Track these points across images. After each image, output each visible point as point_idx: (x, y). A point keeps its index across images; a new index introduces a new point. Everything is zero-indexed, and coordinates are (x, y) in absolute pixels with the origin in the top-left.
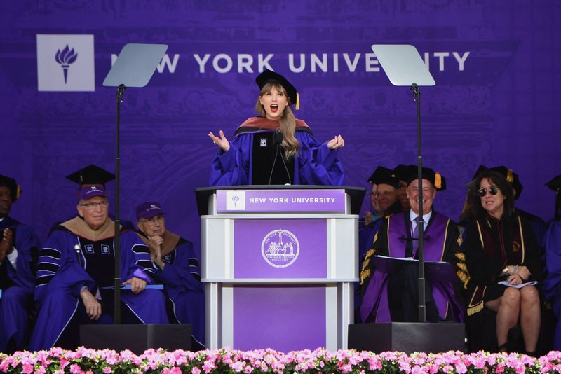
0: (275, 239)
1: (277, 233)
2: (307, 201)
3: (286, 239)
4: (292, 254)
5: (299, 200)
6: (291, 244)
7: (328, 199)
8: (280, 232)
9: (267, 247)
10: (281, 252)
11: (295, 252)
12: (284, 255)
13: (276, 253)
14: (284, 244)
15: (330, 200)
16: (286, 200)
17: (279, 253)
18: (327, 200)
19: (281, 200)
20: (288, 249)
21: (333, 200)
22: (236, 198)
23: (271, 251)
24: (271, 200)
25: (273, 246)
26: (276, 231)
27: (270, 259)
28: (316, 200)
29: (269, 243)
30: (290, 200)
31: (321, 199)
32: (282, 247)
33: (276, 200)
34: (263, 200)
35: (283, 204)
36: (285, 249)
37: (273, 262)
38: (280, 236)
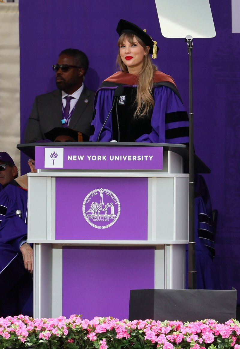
0: (96, 199)
1: (98, 192)
2: (125, 159)
3: (107, 199)
4: (113, 215)
5: (117, 158)
6: (112, 204)
7: (146, 157)
8: (101, 191)
9: (88, 207)
10: (102, 213)
11: (116, 213)
12: (105, 215)
13: (97, 214)
14: (105, 204)
15: (148, 158)
16: (104, 158)
17: (100, 214)
18: (144, 158)
19: (99, 158)
20: (109, 209)
21: (151, 158)
22: (54, 155)
23: (92, 211)
24: (89, 158)
25: (95, 206)
26: (97, 190)
27: (91, 220)
28: (134, 157)
29: (90, 203)
30: (108, 158)
31: (139, 157)
32: (103, 207)
33: (94, 158)
34: (81, 158)
35: (102, 162)
36: (106, 209)
37: (94, 223)
38: (101, 195)
